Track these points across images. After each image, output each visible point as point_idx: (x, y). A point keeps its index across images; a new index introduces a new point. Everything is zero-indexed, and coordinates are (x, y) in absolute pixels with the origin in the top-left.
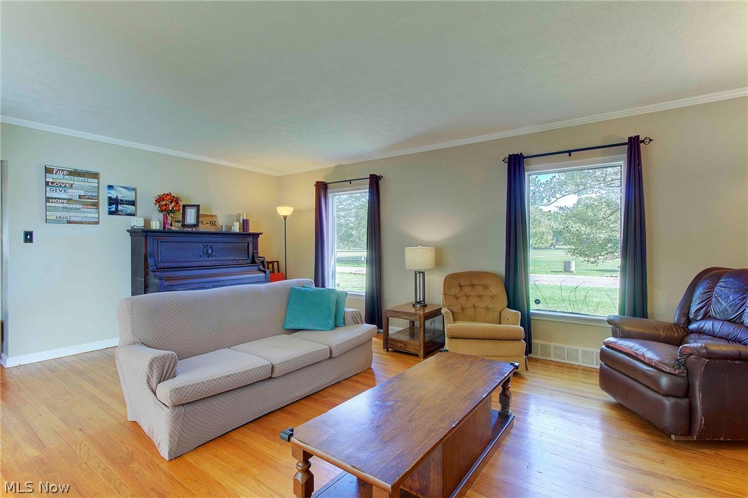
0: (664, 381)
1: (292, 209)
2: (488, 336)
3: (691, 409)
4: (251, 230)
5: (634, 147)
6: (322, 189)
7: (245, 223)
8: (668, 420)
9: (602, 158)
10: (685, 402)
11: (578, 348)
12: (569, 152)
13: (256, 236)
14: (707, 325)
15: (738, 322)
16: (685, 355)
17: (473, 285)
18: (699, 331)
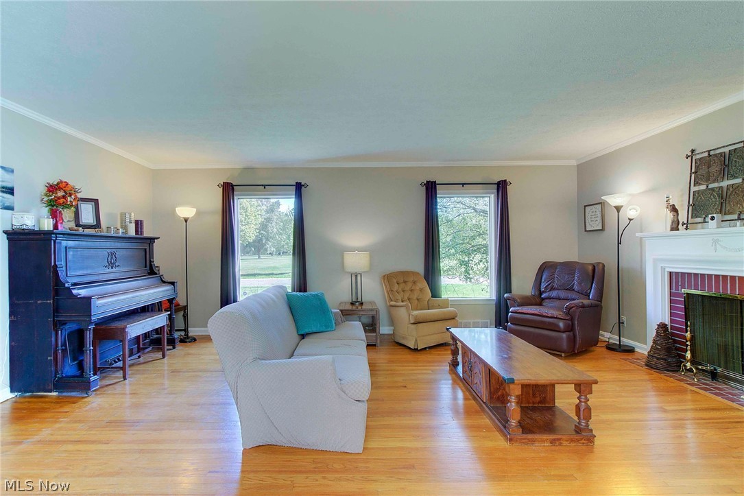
0: (561, 325)
1: (195, 209)
2: (439, 318)
3: (575, 336)
4: (147, 233)
5: (502, 187)
6: (228, 190)
7: (139, 224)
8: (565, 345)
9: (481, 191)
10: (571, 334)
11: (469, 321)
12: (463, 184)
13: (151, 240)
14: (554, 294)
15: (571, 289)
16: (569, 308)
17: (405, 282)
18: (549, 298)
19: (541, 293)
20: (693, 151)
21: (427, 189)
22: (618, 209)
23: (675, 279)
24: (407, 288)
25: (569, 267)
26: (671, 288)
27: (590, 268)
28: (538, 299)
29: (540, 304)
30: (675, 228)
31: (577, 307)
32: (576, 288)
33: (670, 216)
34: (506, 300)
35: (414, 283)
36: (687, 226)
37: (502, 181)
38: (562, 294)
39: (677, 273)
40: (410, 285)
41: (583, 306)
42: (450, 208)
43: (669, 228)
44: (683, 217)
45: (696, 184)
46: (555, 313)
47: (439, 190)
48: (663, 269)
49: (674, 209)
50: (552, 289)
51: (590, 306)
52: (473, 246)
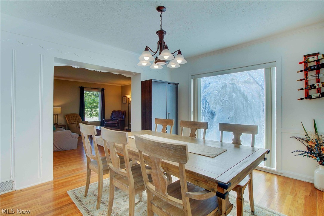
5: (103, 90)
9: (97, 91)
12: (92, 88)
14: (115, 118)
15: (119, 117)
16: (118, 121)
17: (73, 117)
18: (114, 119)
19: (112, 118)
21: (81, 89)
22: (129, 98)
24: (74, 119)
25: (118, 112)
27: (123, 112)
28: (112, 120)
29: (112, 121)
31: (120, 120)
32: (120, 117)
34: (103, 120)
35: (76, 117)
37: (103, 88)
38: (117, 118)
40: (75, 117)
41: (121, 120)
46: (115, 122)
47: (85, 89)
50: (115, 117)
51: (123, 120)
52: (92, 106)
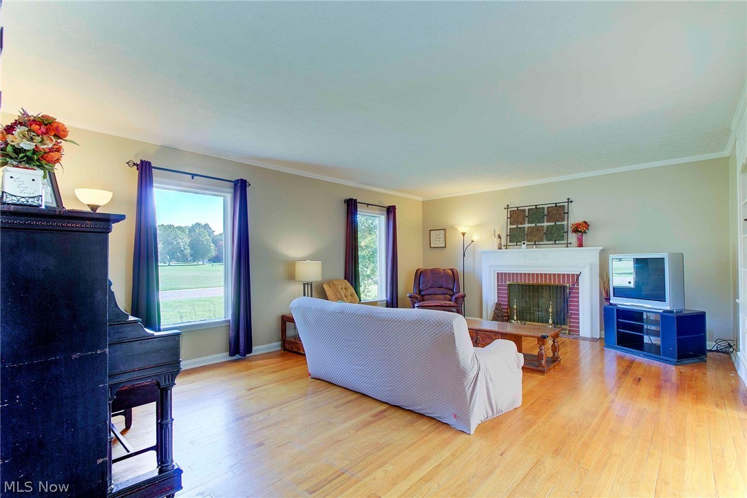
5: (391, 210)
9: (378, 212)
12: (368, 205)
19: (420, 291)
20: (508, 206)
21: (348, 206)
22: (463, 234)
23: (501, 276)
25: (437, 271)
26: (498, 282)
27: (450, 272)
30: (500, 248)
32: (445, 286)
33: (497, 241)
36: (506, 247)
37: (392, 206)
38: (437, 291)
39: (502, 274)
42: (362, 218)
43: (497, 248)
44: (504, 243)
45: (511, 224)
47: (360, 208)
48: (494, 271)
49: (500, 237)
50: (429, 288)
